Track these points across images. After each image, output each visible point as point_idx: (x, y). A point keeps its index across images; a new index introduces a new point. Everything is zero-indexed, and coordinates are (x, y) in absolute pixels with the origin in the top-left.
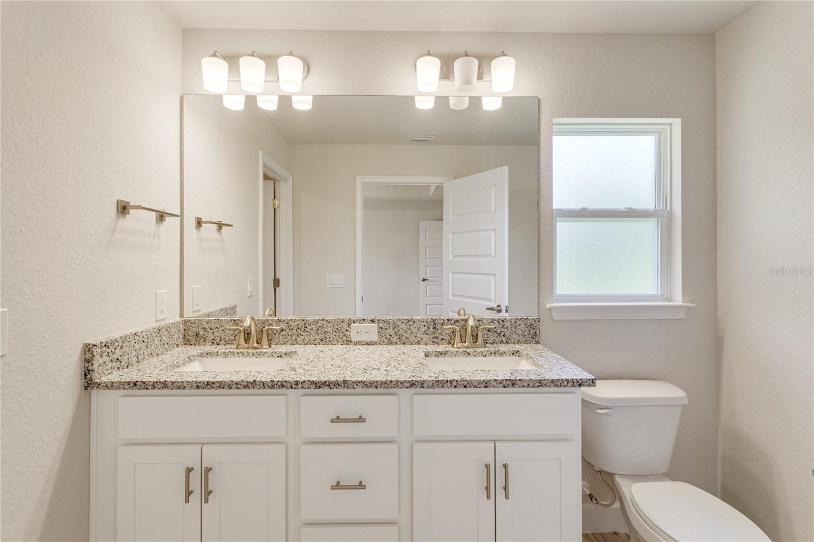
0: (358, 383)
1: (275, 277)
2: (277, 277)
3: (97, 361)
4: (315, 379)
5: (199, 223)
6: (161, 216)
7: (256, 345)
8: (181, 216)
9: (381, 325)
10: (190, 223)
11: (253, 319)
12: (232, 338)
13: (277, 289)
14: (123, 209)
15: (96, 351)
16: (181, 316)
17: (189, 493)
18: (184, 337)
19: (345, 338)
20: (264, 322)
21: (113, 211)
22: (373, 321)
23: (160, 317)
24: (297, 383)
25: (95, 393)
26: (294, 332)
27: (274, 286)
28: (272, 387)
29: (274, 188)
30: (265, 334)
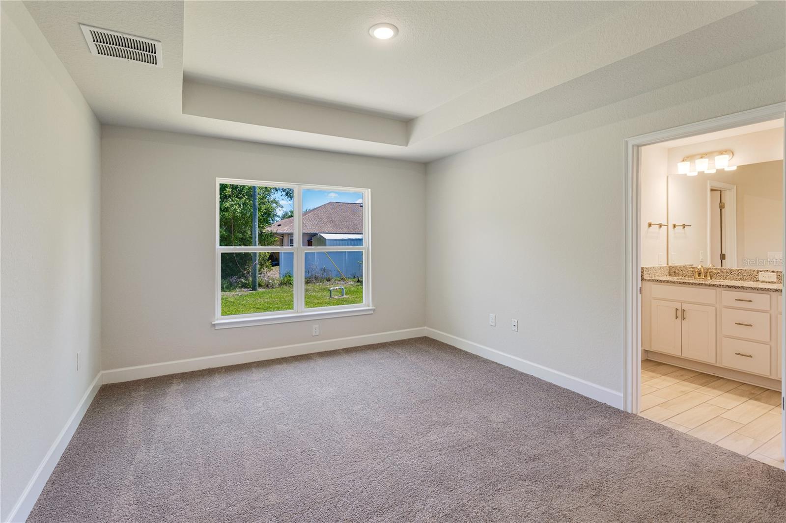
0: (748, 287)
1: (721, 253)
2: (723, 253)
3: (645, 273)
4: (729, 285)
5: (675, 226)
6: (661, 226)
7: (703, 277)
8: (667, 225)
9: (779, 274)
10: (671, 226)
11: (702, 266)
12: (692, 275)
13: (723, 261)
14: (650, 225)
15: (645, 269)
16: (668, 265)
17: (677, 317)
18: (669, 273)
19: (755, 279)
20: (708, 269)
21: (647, 225)
22: (773, 272)
23: (660, 263)
24: (720, 285)
25: (644, 282)
26: (725, 274)
27: (721, 259)
28: (710, 286)
29: (721, 195)
30: (708, 273)
